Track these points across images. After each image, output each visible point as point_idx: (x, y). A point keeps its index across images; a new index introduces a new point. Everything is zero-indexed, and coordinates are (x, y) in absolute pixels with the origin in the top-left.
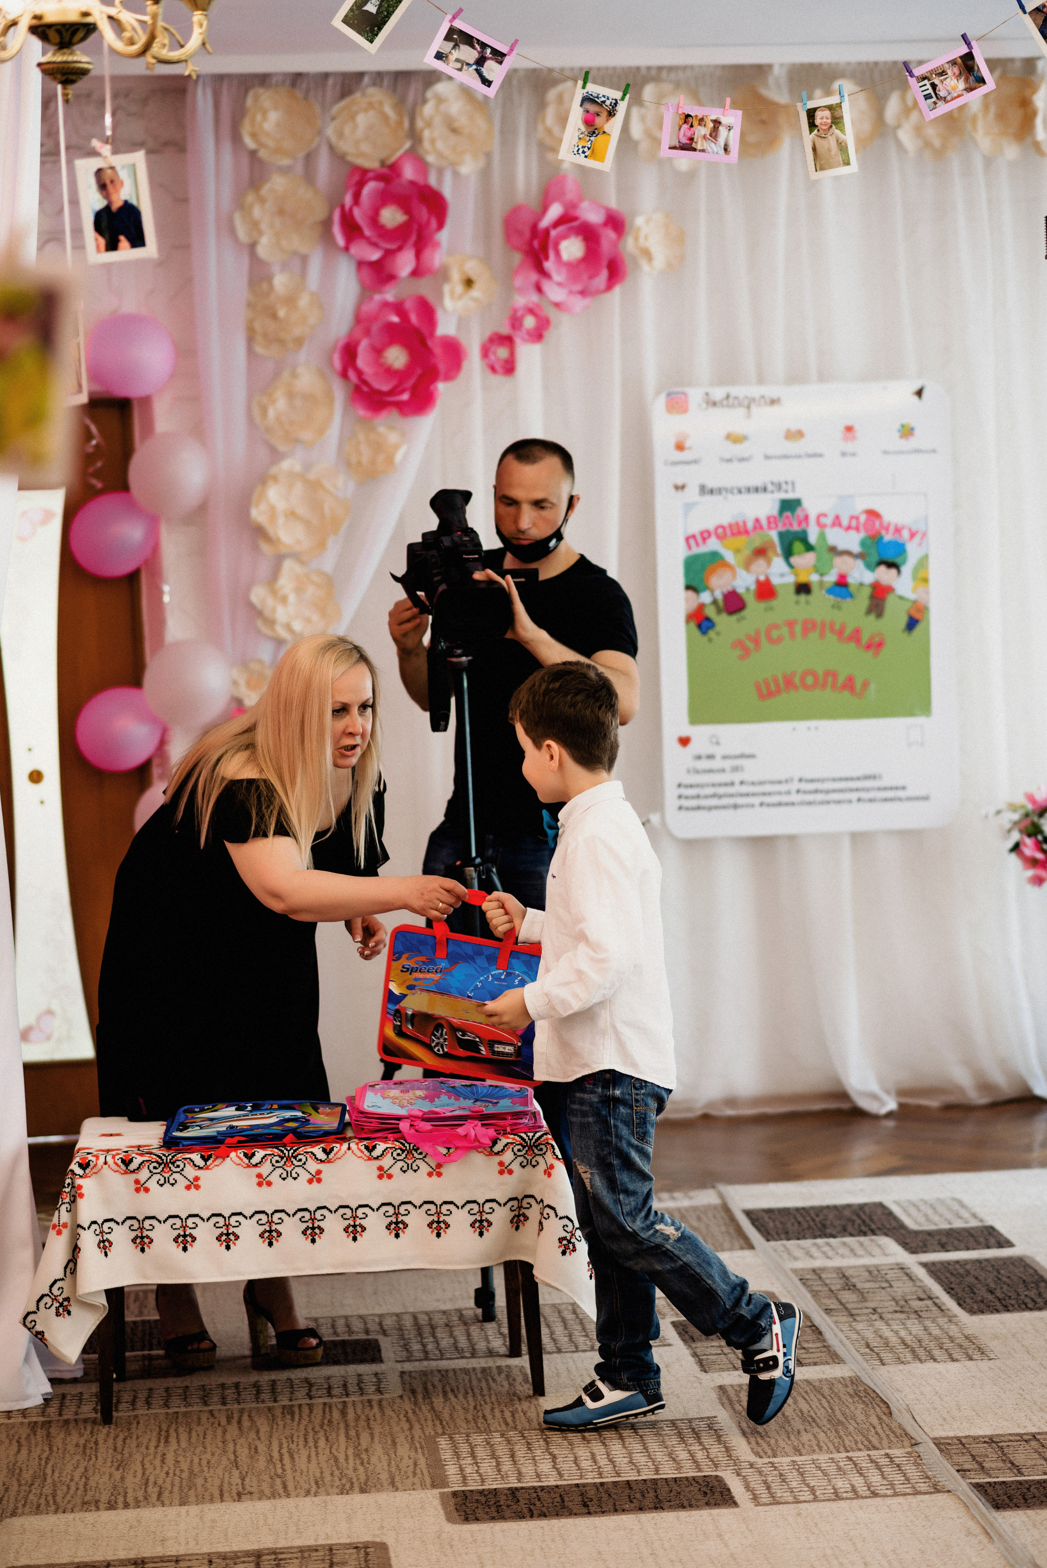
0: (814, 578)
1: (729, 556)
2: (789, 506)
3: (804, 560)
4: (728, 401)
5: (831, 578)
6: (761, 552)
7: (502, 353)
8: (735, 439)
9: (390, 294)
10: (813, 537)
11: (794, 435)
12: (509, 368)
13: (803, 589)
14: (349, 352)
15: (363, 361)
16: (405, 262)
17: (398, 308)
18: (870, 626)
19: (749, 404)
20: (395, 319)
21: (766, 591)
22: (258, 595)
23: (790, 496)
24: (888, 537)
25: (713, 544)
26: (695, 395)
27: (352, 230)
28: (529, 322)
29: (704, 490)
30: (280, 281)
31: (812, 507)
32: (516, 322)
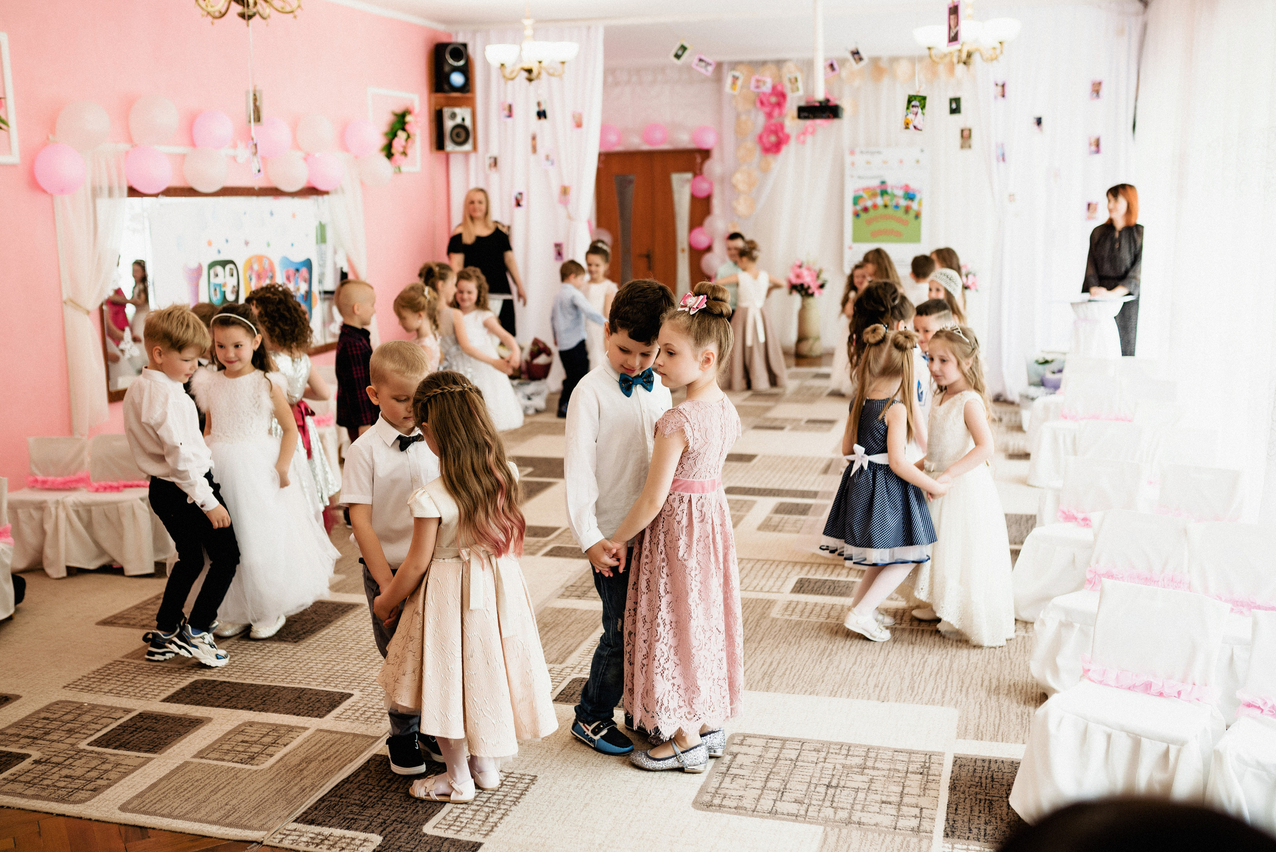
0: (888, 203)
1: (865, 195)
2: (883, 183)
3: (887, 198)
4: (867, 152)
5: (894, 203)
6: (874, 195)
7: (802, 137)
8: (868, 163)
9: (774, 121)
10: (889, 190)
11: (885, 162)
12: (804, 142)
13: (886, 206)
14: (760, 138)
15: (765, 140)
16: (776, 112)
17: (775, 125)
18: (905, 217)
19: (872, 153)
20: (773, 128)
21: (875, 206)
22: (735, 204)
23: (883, 179)
24: (911, 192)
25: (861, 193)
26: (857, 150)
27: (762, 103)
28: (810, 130)
29: (859, 177)
30: (743, 117)
31: (891, 182)
32: (806, 129)
